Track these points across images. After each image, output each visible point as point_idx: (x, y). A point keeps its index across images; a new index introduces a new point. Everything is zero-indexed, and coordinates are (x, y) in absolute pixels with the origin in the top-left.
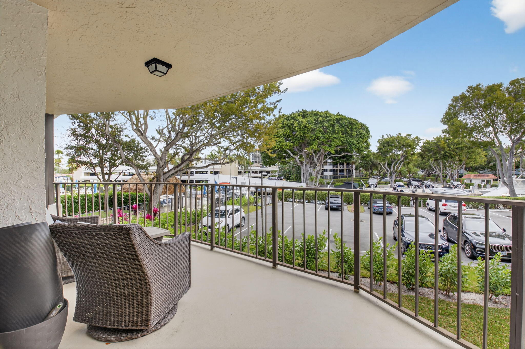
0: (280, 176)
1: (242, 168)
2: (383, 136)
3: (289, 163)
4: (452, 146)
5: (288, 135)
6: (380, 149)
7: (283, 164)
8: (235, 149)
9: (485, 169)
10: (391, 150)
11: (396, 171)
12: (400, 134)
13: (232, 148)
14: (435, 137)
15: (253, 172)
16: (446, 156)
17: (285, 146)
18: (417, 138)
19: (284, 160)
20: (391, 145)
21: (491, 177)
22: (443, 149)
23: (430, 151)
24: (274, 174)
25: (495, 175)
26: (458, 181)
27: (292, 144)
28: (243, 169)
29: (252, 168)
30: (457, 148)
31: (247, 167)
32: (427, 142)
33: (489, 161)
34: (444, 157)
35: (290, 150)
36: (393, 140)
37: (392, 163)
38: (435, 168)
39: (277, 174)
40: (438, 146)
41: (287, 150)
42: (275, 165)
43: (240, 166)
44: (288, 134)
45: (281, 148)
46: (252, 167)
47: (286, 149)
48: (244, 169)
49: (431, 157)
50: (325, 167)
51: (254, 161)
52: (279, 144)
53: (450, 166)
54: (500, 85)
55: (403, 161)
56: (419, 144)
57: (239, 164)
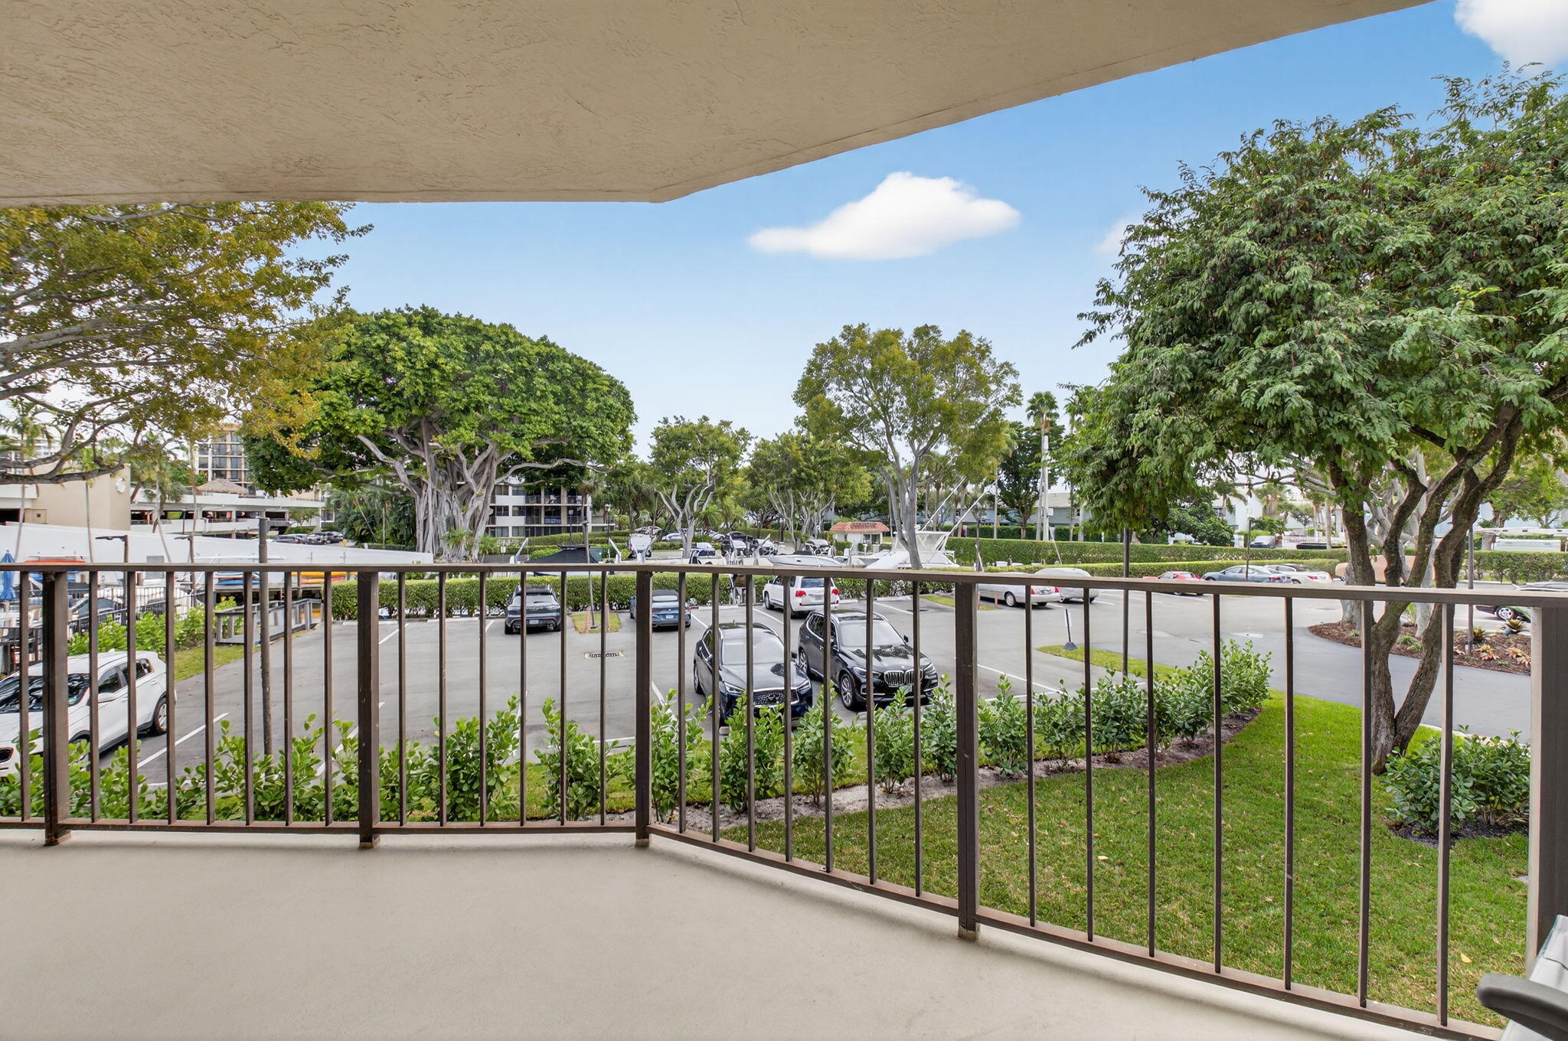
0: (328, 528)
1: (152, 496)
2: (666, 421)
3: (367, 482)
4: (812, 458)
5: (367, 385)
6: (658, 454)
7: (344, 487)
8: (121, 420)
9: (868, 512)
10: (685, 458)
11: (696, 515)
12: (706, 419)
13: (110, 412)
14: (780, 434)
15: (205, 514)
16: (802, 479)
17: (354, 422)
18: (742, 431)
19: (348, 473)
20: (685, 446)
21: (881, 528)
22: (795, 463)
23: (769, 466)
24: (305, 524)
25: (886, 523)
26: (824, 537)
27: (381, 418)
28: (157, 500)
29: (200, 499)
30: (822, 463)
31: (176, 496)
32: (764, 445)
33: (876, 494)
34: (798, 482)
35: (373, 438)
36: (690, 433)
37: (687, 493)
38: (780, 505)
39: (317, 522)
40: (786, 456)
41: (360, 437)
42: (308, 489)
43: (141, 490)
44: (365, 381)
45: (341, 428)
46: (199, 493)
47: (357, 432)
48: (162, 503)
49: (771, 480)
50: (501, 500)
51: (210, 469)
52: (329, 415)
53: (808, 504)
54: (898, 334)
55: (711, 489)
56: (747, 447)
57: (137, 481)
